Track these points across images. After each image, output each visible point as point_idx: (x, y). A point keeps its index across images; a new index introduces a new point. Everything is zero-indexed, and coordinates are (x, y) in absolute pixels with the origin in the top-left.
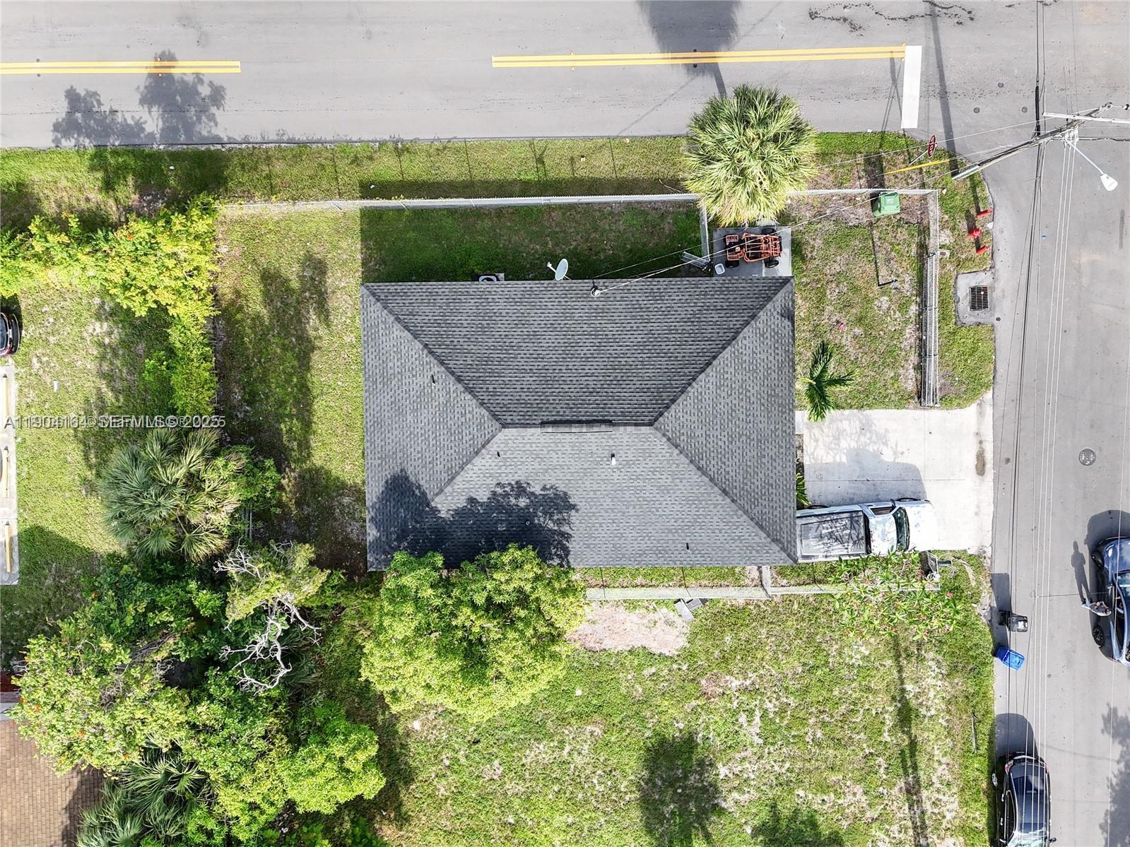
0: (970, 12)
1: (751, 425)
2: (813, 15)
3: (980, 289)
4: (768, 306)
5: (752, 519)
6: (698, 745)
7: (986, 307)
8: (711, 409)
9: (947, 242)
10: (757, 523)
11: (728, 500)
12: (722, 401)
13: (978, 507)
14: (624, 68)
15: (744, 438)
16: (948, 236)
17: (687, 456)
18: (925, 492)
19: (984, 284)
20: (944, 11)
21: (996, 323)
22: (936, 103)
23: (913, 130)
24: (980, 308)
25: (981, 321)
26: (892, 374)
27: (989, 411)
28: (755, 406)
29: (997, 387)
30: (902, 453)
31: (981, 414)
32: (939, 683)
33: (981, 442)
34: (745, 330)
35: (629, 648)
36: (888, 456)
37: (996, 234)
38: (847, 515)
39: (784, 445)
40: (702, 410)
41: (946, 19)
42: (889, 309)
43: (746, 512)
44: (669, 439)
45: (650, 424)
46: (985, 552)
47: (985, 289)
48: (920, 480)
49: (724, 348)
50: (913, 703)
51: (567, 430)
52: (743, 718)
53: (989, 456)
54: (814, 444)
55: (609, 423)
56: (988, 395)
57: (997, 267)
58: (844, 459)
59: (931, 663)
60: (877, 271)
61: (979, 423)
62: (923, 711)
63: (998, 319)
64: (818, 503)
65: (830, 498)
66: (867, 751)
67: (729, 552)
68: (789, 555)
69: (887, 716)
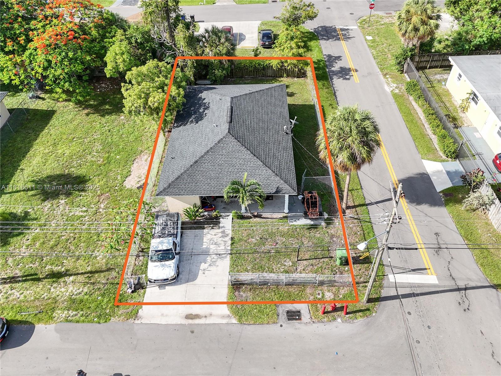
0: (468, 309)
1: (226, 174)
2: (437, 234)
3: (299, 316)
4: (282, 181)
5: (182, 174)
7: (289, 319)
8: (234, 156)
9: (326, 297)
10: (179, 177)
11: (192, 164)
12: (238, 161)
13: (166, 316)
15: (220, 171)
16: (330, 297)
17: (214, 146)
18: (180, 284)
19: (303, 318)
20: (464, 295)
21: (279, 325)
22: (407, 291)
23: (388, 279)
24: (288, 316)
25: (280, 317)
27: (224, 321)
28: (235, 175)
29: (239, 326)
30: (204, 273)
31: (223, 317)
33: (206, 317)
34: (270, 171)
36: (203, 266)
37: (334, 324)
40: (234, 153)
42: (285, 265)
43: (185, 172)
44: (222, 139)
45: (229, 132)
46: (138, 320)
47: (300, 319)
48: (188, 282)
49: (262, 161)
53: (197, 321)
54: (213, 234)
55: (231, 122)
56: (234, 321)
57: (314, 324)
58: (204, 246)
61: (218, 316)
63: (281, 326)
64: (183, 235)
67: (168, 172)
69: (60, 267)
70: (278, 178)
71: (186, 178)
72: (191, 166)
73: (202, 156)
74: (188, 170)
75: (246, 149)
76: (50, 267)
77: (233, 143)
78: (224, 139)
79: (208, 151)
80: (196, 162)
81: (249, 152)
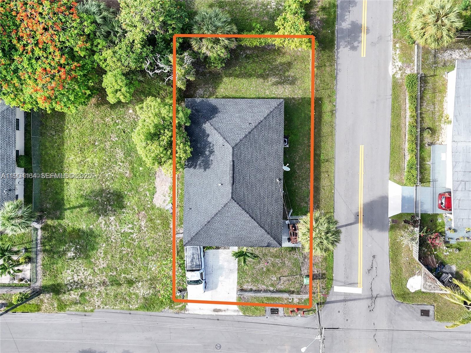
0: (372, 310)
1: (231, 232)
2: (374, 257)
3: (278, 311)
4: (272, 238)
5: (199, 231)
6: (121, 210)
7: (272, 313)
8: (237, 218)
9: (294, 301)
10: (198, 233)
11: (206, 223)
12: (240, 222)
13: (202, 309)
14: (358, 191)
15: (227, 229)
16: (296, 301)
17: (221, 210)
18: (208, 291)
19: (279, 313)
20: (373, 302)
21: (266, 317)
22: (342, 298)
23: (333, 290)
24: (271, 311)
25: (267, 312)
26: (249, 281)
27: (236, 314)
28: (238, 233)
29: (244, 317)
30: (222, 284)
31: (235, 311)
32: (141, 294)
33: (225, 311)
34: (264, 230)
35: (156, 187)
36: (221, 279)
37: (297, 318)
38: (200, 264)
39: (224, 242)
40: (237, 215)
41: (371, 302)
42: (272, 280)
43: (202, 229)
44: (227, 204)
45: (232, 198)
46: (187, 311)
47: (278, 313)
48: (212, 289)
49: (258, 223)
50: (135, 286)
51: (231, 169)
52: (130, 226)
53: (220, 313)
54: (226, 253)
55: (233, 184)
56: (241, 314)
57: (285, 317)
58: (220, 263)
59: (148, 291)
60: (285, 276)
61: (231, 310)
62: (132, 288)
63: (267, 318)
64: (205, 254)
65: (207, 258)
66: (118, 269)
67: (188, 223)
68: (187, 243)
69: (130, 276)
70: (269, 236)
71: (203, 234)
72: (206, 225)
73: (213, 218)
74: (203, 228)
75: (246, 213)
76: (124, 275)
77: (235, 208)
78: (229, 204)
79: (217, 213)
80: (209, 222)
81: (248, 216)
